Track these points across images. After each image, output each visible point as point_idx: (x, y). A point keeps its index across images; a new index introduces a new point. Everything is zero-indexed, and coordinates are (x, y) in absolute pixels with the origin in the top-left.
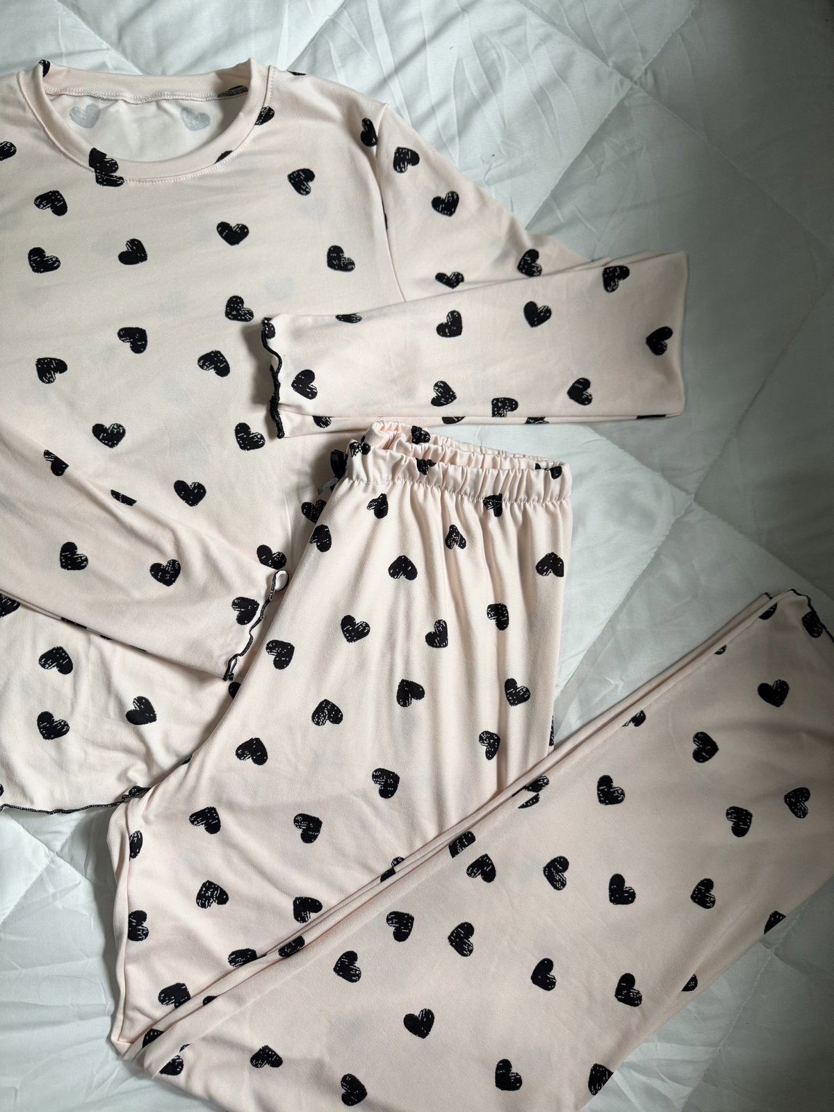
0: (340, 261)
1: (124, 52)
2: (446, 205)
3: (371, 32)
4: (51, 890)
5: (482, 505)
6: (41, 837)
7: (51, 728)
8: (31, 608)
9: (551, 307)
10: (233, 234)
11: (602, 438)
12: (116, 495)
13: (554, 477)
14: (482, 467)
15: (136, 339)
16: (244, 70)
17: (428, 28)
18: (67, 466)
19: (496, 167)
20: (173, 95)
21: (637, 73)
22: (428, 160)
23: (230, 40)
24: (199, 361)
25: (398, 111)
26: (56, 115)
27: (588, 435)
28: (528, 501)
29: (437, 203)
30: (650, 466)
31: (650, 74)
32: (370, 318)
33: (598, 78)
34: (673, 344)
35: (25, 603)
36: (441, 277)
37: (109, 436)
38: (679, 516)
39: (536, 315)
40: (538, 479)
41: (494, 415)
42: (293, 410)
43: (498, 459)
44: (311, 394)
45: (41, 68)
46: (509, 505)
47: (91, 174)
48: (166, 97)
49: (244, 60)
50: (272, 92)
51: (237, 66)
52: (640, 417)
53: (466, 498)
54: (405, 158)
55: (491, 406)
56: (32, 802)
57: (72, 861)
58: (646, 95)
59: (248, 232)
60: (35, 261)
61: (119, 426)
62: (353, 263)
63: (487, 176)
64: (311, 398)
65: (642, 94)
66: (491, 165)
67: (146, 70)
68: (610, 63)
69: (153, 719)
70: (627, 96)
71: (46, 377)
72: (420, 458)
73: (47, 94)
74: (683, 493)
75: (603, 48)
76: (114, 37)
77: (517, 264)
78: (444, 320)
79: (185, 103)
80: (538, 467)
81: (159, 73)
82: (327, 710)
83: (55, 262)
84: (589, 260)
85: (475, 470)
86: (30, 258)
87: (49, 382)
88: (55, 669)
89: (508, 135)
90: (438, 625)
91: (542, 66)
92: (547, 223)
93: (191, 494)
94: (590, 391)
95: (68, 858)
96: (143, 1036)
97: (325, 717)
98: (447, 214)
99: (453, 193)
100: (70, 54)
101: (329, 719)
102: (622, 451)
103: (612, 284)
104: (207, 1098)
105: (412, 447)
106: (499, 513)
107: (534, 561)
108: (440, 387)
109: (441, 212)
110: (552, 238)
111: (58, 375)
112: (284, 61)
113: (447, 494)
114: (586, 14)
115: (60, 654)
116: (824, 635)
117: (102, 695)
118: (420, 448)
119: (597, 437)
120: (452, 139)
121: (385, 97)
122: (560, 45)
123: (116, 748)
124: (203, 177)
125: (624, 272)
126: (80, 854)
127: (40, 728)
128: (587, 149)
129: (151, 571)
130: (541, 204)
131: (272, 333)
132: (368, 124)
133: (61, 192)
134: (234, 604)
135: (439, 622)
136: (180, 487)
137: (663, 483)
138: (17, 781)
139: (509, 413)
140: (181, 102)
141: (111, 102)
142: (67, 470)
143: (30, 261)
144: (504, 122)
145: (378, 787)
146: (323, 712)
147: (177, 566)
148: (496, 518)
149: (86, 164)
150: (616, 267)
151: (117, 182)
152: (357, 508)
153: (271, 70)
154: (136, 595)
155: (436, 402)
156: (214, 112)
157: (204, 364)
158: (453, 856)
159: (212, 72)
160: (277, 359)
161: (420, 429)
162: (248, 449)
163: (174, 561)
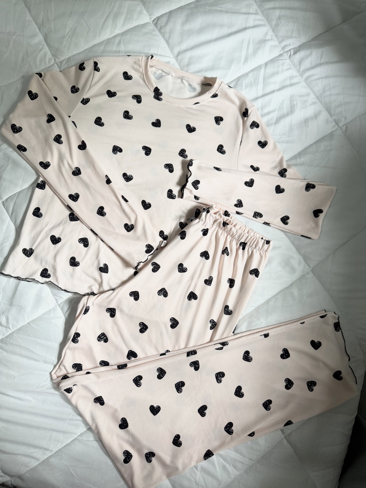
0: (221, 150)
1: (177, 60)
2: (263, 144)
3: (258, 82)
4: (52, 315)
5: (239, 244)
6: (55, 297)
7: (74, 262)
8: (82, 222)
9: (285, 189)
10: (191, 129)
11: (287, 238)
12: (123, 197)
13: (267, 244)
14: (244, 232)
15: (147, 151)
16: (214, 80)
17: (277, 87)
18: (111, 182)
19: (283, 138)
20: (188, 79)
21: (341, 124)
22: (262, 128)
23: (212, 69)
24: (165, 165)
25: (258, 109)
26: (149, 73)
27: (282, 235)
28: (255, 248)
29: (260, 143)
30: (300, 253)
31: (345, 126)
32: (225, 171)
33: (327, 122)
34: (322, 216)
35: (81, 220)
36: (252, 167)
37: (128, 178)
38: (304, 274)
39: (279, 190)
40: (261, 242)
41: (253, 217)
42: (189, 191)
43: (250, 231)
44: (196, 188)
45: (151, 57)
46: (248, 247)
47: (153, 94)
48: (185, 79)
49: (214, 76)
50: (220, 90)
51: (212, 78)
52: (302, 236)
53: (234, 240)
54: (255, 125)
55: (253, 214)
56: (58, 284)
57: (62, 309)
58: (341, 132)
59: (195, 130)
60: (125, 114)
61: (132, 176)
62: (225, 152)
63: (279, 140)
64: (196, 189)
65: (340, 132)
66: (282, 137)
67: (182, 69)
68: (333, 118)
69: (107, 272)
70: (335, 131)
71: (115, 152)
72: (225, 221)
73: (149, 66)
74: (308, 267)
75: (332, 112)
76: (176, 55)
77: (279, 171)
78: (248, 181)
79: (191, 83)
80: (262, 238)
81: (186, 70)
82: (164, 292)
83: (131, 117)
84: (302, 178)
85: (241, 232)
86: (124, 113)
87: (115, 154)
88: (82, 245)
89: (291, 129)
90: (210, 278)
91: (310, 111)
92: (293, 162)
93: (146, 206)
94: (288, 221)
95: (61, 307)
96: (63, 376)
97: (162, 293)
98: (261, 147)
99: (266, 141)
100: (160, 55)
101: (163, 295)
102: (292, 245)
103: (308, 189)
104: (75, 406)
105: (223, 216)
106: (244, 249)
107: (249, 269)
108: (239, 201)
109: (260, 146)
110: (294, 167)
111: (118, 153)
112: (227, 80)
113: (229, 236)
114: (330, 100)
115: (86, 240)
116: (340, 332)
117: (94, 258)
118: (226, 218)
119: (285, 237)
120: (272, 124)
121: (255, 103)
122: (318, 107)
123: (91, 277)
124: (187, 108)
125: (313, 187)
126: (66, 308)
127: (70, 261)
128: (315, 143)
129: (124, 225)
130: (294, 155)
131: (191, 165)
132: (247, 110)
133: (141, 96)
134: (146, 245)
135: (211, 277)
136: (144, 202)
137: (303, 261)
138: (57, 275)
139: (259, 218)
140: (189, 82)
141: (167, 74)
142: (111, 183)
143: (124, 114)
144: (291, 125)
145: (171, 323)
146: (162, 292)
147: (133, 227)
148: (242, 250)
149: (153, 90)
150: (311, 184)
151: (159, 99)
152: (198, 230)
153: (222, 83)
154: (117, 231)
155: (236, 205)
156: (198, 89)
157: (166, 167)
158: (187, 356)
159: (202, 76)
160: (190, 173)
161: (228, 212)
162: (170, 198)
163: (133, 225)
